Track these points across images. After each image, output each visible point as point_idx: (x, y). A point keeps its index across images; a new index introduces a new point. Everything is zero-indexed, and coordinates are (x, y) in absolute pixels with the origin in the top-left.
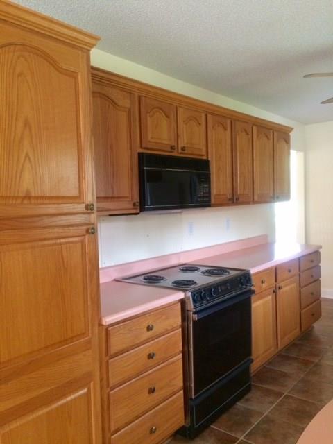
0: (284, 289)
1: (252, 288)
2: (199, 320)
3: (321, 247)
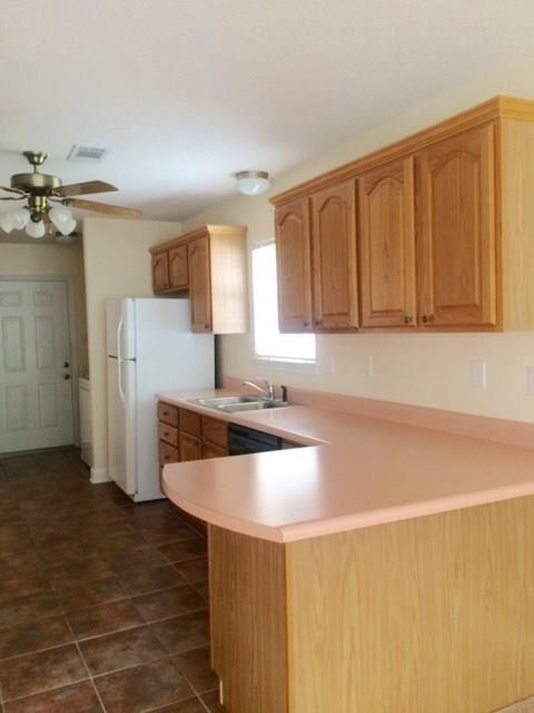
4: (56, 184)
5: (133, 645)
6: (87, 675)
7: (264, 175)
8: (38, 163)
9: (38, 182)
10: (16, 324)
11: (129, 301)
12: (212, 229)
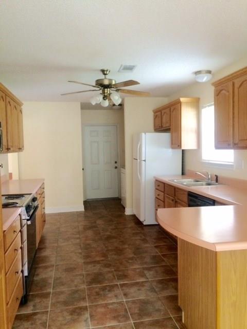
3: (44, 180)
4: (114, 83)
6: (122, 298)
7: (209, 72)
8: (107, 74)
10: (96, 145)
11: (143, 134)
12: (182, 100)
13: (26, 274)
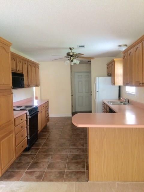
0: (43, 112)
1: (38, 110)
2: (31, 117)
3: (49, 100)
4: (75, 54)
5: (79, 150)
6: (68, 153)
7: (126, 45)
8: (72, 50)
9: (71, 54)
10: (81, 82)
11: (97, 78)
12: (115, 59)
13: (29, 138)
